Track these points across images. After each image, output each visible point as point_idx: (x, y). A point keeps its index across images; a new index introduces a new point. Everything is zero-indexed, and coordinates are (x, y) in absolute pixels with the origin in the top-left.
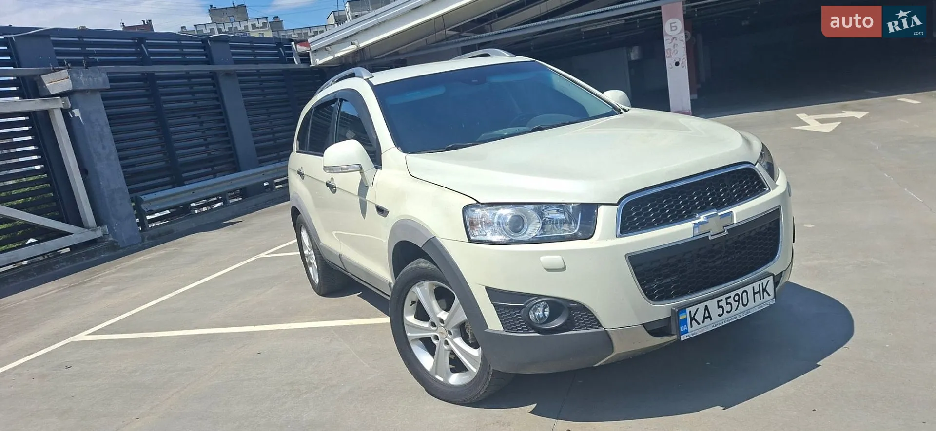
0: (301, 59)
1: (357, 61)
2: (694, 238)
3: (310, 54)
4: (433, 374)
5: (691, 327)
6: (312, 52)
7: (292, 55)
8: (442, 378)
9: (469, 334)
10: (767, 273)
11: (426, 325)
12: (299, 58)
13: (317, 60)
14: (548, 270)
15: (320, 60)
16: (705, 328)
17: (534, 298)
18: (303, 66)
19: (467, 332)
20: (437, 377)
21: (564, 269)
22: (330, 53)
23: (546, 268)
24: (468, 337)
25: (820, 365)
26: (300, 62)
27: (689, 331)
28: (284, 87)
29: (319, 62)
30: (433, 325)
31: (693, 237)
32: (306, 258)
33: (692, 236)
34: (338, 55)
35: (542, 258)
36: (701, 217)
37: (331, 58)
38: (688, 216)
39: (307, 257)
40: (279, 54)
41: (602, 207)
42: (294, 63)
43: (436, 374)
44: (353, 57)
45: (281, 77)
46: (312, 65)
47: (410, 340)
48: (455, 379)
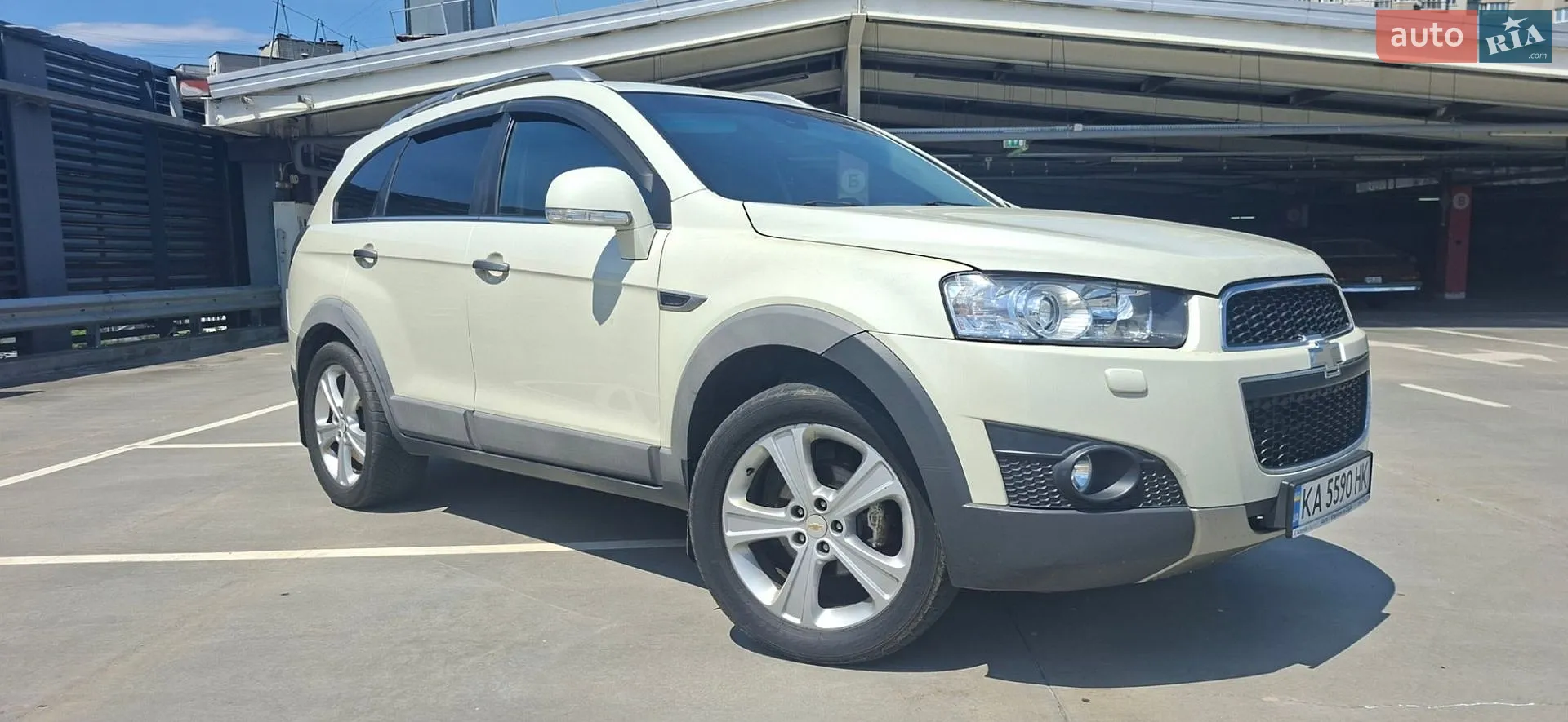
0: (184, 112)
1: (293, 136)
2: (1313, 371)
3: (207, 106)
4: (776, 612)
5: (1303, 517)
6: (211, 100)
7: (167, 99)
8: (798, 617)
9: (875, 530)
10: (1359, 453)
11: (781, 514)
12: (180, 106)
13: (219, 116)
14: (1118, 393)
15: (226, 117)
16: (1315, 522)
17: (1082, 444)
18: (186, 123)
19: (869, 525)
20: (786, 616)
21: (1144, 393)
22: (249, 109)
23: (1115, 388)
24: (872, 536)
25: (1388, 615)
26: (181, 114)
27: (1300, 523)
28: (141, 155)
29: (223, 121)
30: (797, 512)
31: (1312, 368)
32: (318, 435)
33: (1309, 367)
34: (264, 115)
35: (1108, 372)
36: (1310, 341)
37: (251, 117)
38: (1280, 340)
39: (321, 433)
40: (142, 92)
41: (1195, 298)
42: (170, 114)
43: (784, 610)
44: (285, 128)
45: (139, 136)
46: (207, 124)
47: (729, 546)
48: (832, 619)
